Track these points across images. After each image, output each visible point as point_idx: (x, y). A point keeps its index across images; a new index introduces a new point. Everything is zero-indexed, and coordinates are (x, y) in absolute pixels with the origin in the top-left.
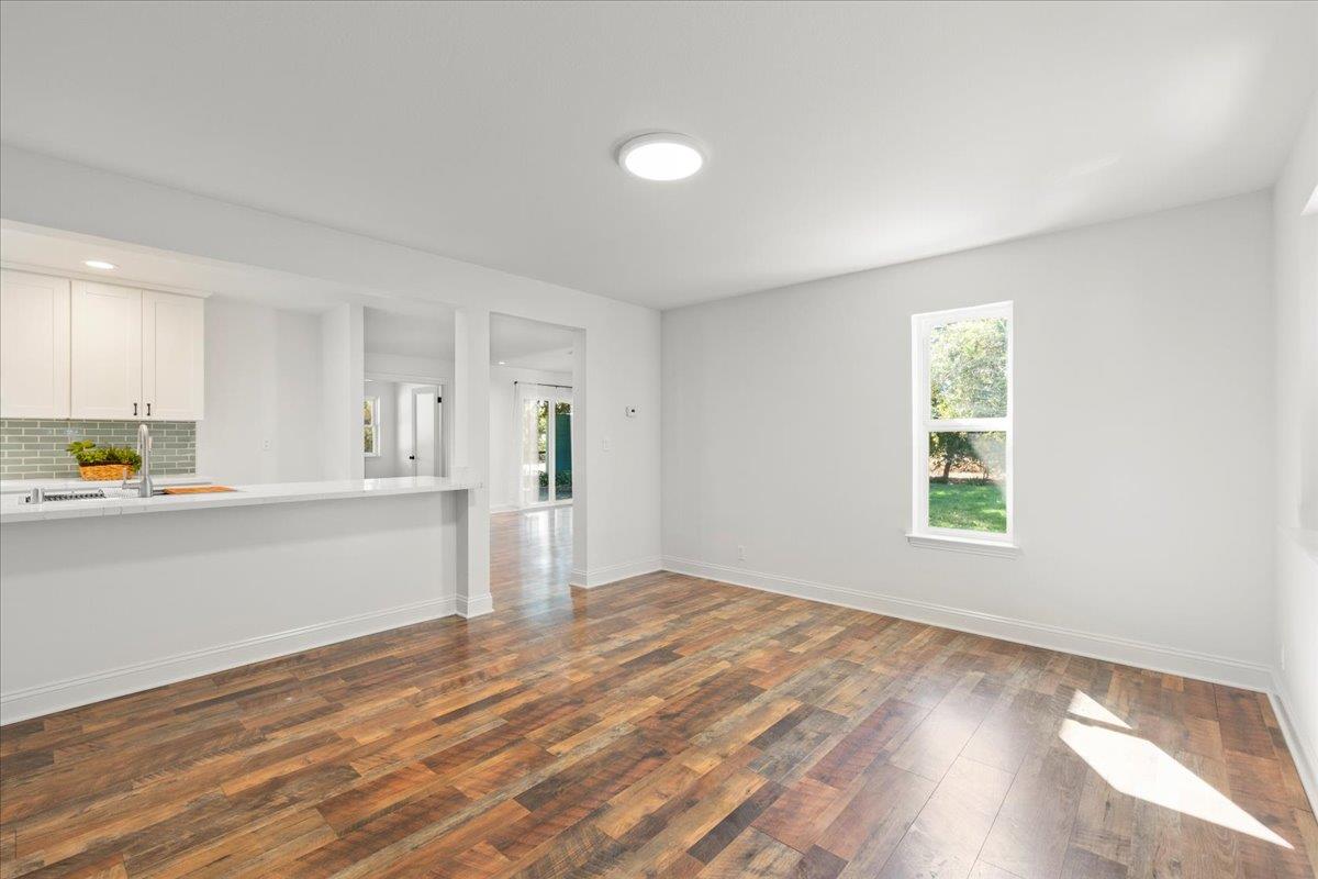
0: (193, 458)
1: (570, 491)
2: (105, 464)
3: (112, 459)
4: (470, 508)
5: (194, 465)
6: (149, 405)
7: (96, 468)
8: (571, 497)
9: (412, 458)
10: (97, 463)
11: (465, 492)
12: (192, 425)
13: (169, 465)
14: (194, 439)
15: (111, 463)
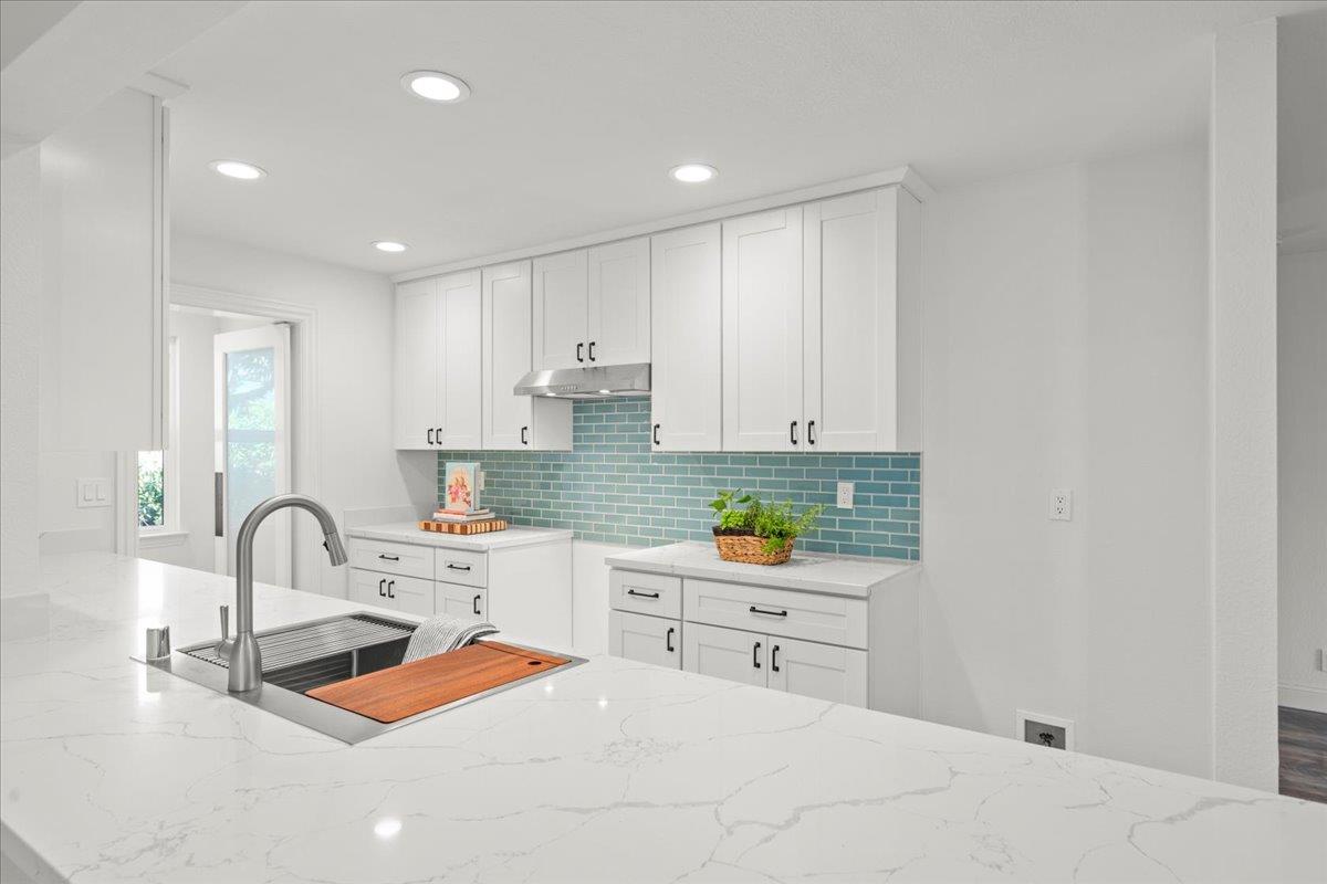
3: (747, 527)
6: (811, 424)
10: (732, 532)
12: (912, 461)
13: (878, 539)
14: (917, 490)
15: (745, 533)
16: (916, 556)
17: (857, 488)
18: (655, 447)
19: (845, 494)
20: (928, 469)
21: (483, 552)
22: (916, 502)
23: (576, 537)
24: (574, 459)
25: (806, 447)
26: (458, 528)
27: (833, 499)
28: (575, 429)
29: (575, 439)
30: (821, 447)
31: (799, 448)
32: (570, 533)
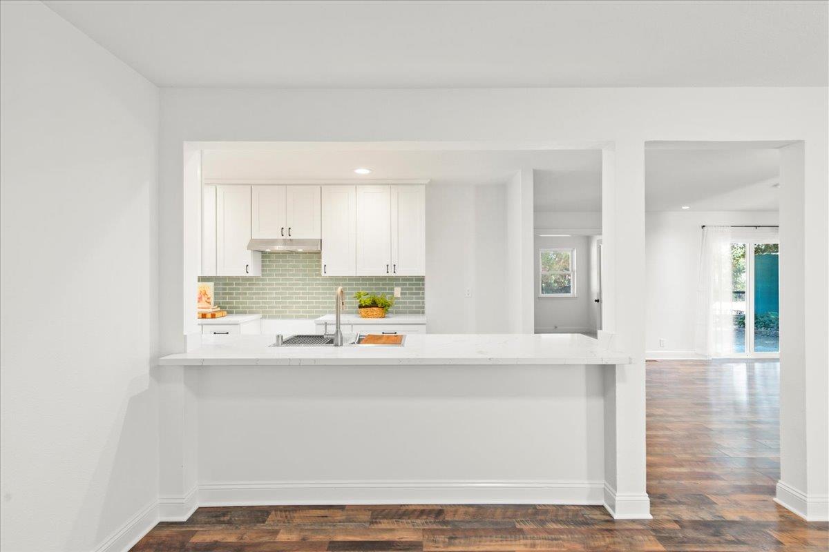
0: (423, 303)
1: (777, 336)
2: (370, 307)
3: (374, 304)
4: (617, 384)
5: (423, 307)
6: (395, 266)
7: (366, 309)
8: (776, 346)
9: (597, 301)
10: (366, 306)
11: (613, 367)
12: (422, 279)
13: (410, 307)
14: (424, 289)
15: (373, 307)
16: (423, 313)
17: (402, 289)
18: (323, 274)
19: (397, 291)
20: (427, 281)
21: (238, 324)
22: (423, 294)
23: (264, 317)
24: (262, 280)
25: (391, 274)
26: (209, 316)
27: (393, 294)
28: (263, 266)
29: (263, 271)
30: (398, 274)
31: (389, 275)
32: (259, 316)
